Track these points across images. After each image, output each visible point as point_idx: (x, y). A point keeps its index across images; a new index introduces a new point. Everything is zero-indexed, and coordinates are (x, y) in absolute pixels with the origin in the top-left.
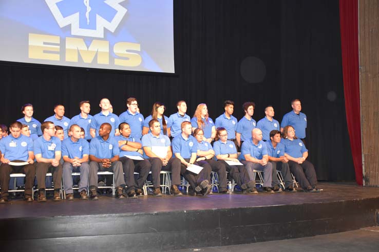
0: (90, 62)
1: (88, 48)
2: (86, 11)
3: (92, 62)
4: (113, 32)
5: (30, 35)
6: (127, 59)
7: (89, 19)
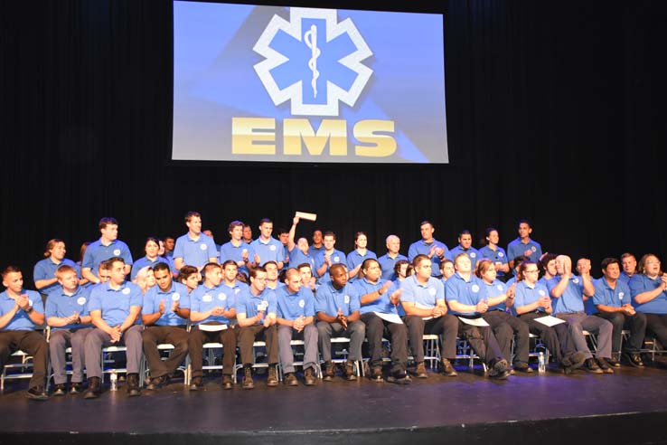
0: (319, 154)
1: (315, 133)
2: (312, 77)
3: (322, 154)
4: (352, 105)
5: (234, 119)
6: (375, 145)
7: (317, 89)
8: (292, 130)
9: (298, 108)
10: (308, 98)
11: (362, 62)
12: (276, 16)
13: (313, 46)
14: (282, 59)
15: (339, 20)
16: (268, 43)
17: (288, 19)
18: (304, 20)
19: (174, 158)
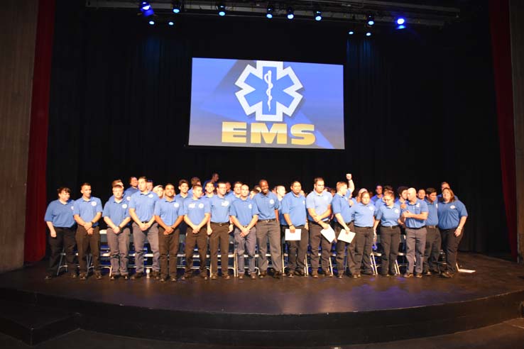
0: (271, 143)
1: (269, 130)
2: (268, 100)
4: (290, 116)
5: (223, 123)
6: (303, 138)
7: (271, 106)
8: (256, 129)
9: (260, 117)
10: (265, 111)
11: (297, 91)
12: (249, 65)
13: (269, 82)
14: (251, 89)
15: (284, 67)
16: (244, 80)
17: (255, 67)
18: (264, 68)
19: (190, 144)
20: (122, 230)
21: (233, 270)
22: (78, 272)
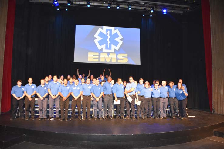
4: (117, 50)
7: (109, 46)
8: (102, 55)
9: (104, 50)
10: (107, 48)
11: (120, 40)
12: (100, 28)
13: (108, 36)
14: (101, 39)
15: (115, 29)
16: (98, 35)
17: (102, 29)
18: (106, 29)
19: (74, 62)
20: (44, 98)
21: (92, 116)
22: (24, 116)
